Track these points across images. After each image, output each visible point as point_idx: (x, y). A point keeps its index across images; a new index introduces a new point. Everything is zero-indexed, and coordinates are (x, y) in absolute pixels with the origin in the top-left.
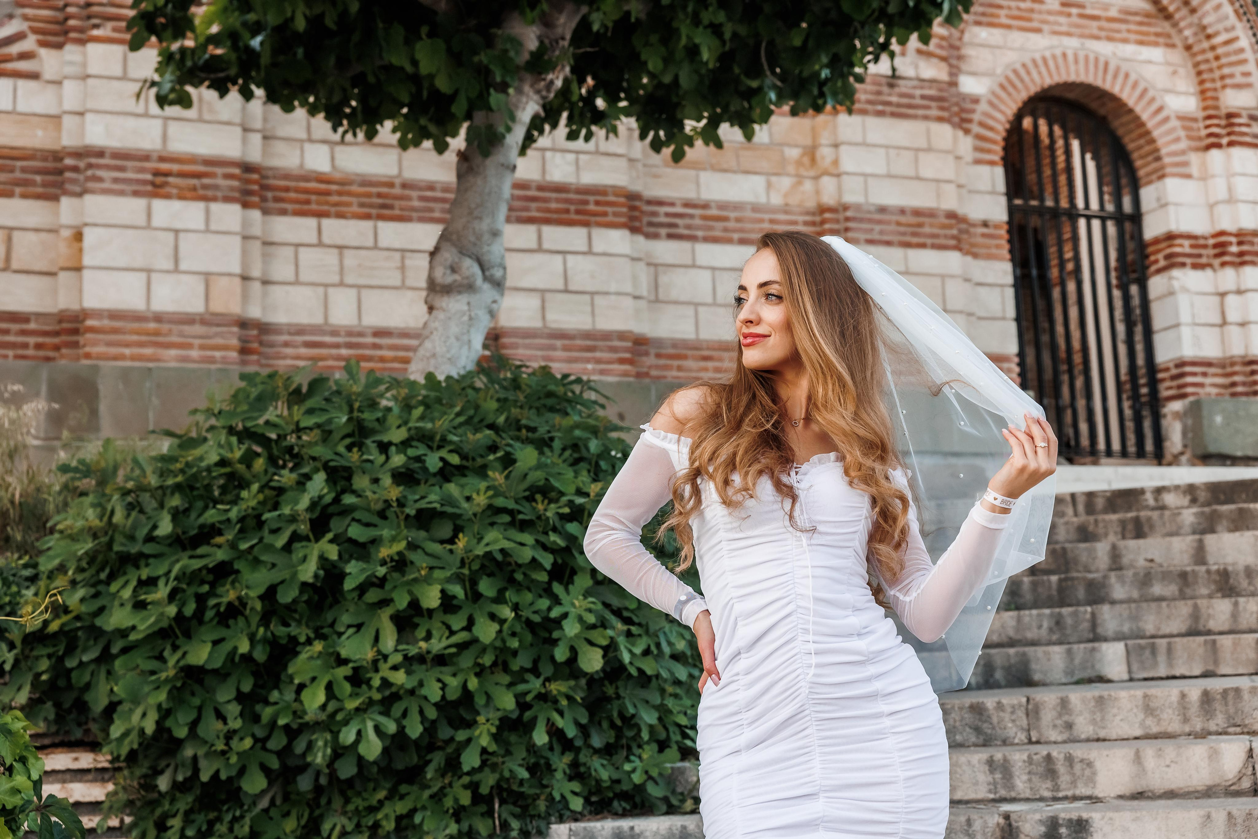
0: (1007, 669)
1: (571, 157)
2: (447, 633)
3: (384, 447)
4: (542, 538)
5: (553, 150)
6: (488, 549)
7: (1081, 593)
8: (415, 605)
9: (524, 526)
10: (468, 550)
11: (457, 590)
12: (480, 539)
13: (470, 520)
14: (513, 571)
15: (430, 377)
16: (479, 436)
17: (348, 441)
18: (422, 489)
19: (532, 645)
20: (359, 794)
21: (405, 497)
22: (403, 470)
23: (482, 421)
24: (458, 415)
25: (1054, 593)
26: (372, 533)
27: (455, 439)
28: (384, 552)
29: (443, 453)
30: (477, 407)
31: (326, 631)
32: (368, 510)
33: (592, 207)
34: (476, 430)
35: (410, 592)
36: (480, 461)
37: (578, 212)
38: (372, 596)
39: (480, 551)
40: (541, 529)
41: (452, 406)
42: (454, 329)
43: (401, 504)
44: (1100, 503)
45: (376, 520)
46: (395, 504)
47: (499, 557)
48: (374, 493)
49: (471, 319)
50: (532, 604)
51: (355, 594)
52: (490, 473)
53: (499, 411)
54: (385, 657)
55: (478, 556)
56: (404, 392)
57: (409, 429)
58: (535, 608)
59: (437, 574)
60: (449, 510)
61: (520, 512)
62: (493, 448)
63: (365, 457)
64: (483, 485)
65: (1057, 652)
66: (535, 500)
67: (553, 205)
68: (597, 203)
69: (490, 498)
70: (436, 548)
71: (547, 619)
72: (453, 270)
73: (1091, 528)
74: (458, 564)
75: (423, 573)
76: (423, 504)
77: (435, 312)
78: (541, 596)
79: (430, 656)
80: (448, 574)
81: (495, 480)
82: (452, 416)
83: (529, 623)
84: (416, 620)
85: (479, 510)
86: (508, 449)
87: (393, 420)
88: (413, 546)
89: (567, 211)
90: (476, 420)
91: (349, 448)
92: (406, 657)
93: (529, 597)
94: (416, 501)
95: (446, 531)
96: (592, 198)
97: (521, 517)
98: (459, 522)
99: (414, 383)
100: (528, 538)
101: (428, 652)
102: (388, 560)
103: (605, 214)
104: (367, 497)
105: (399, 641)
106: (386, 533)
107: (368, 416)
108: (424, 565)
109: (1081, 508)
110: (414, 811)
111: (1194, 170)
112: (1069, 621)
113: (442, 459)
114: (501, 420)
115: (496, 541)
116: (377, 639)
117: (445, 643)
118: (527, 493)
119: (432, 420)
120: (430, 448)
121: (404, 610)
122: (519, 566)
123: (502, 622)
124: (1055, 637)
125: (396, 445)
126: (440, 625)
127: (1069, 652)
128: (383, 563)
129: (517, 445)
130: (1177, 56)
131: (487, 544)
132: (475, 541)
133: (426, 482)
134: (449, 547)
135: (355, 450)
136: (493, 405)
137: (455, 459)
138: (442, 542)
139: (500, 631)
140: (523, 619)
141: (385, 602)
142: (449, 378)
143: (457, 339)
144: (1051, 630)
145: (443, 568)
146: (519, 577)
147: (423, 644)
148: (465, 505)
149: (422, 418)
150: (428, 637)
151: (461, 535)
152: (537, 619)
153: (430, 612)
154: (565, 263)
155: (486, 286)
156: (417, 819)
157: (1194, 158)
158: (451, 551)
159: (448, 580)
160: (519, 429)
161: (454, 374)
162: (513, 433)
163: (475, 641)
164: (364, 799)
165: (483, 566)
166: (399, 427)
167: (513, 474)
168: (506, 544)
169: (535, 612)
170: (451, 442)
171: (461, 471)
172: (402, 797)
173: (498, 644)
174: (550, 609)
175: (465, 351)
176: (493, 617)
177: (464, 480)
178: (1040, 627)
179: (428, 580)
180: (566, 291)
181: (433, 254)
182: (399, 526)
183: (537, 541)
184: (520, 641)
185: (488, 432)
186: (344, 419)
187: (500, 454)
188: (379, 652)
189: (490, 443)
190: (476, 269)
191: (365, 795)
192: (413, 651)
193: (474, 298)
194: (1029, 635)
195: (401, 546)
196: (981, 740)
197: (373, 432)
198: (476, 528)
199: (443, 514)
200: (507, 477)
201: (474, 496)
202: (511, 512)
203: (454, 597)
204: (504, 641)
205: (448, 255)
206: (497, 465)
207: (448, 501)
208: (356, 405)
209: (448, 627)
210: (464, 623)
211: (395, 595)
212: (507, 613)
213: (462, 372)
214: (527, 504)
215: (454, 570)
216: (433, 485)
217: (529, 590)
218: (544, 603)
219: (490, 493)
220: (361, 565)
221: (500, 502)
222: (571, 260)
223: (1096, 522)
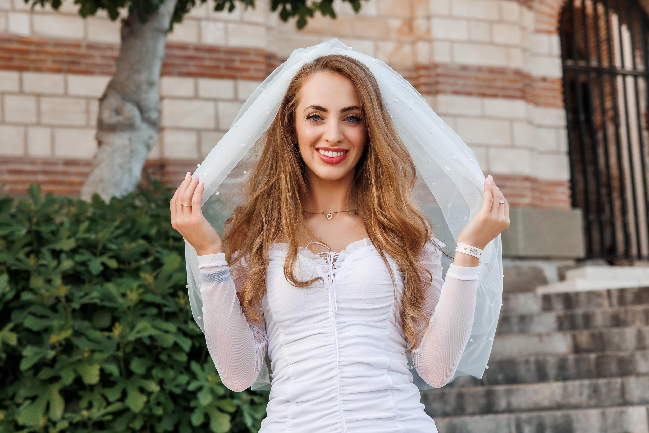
1: (221, 25)
2: (105, 404)
3: (56, 254)
4: (183, 327)
5: (208, 19)
6: (138, 335)
7: (613, 367)
8: (78, 381)
9: (169, 317)
10: (122, 336)
11: (113, 369)
12: (132, 327)
13: (124, 312)
14: (159, 353)
15: (96, 198)
16: (133, 245)
17: (27, 249)
18: (87, 287)
19: (174, 412)
21: (72, 294)
22: (71, 272)
23: (137, 233)
24: (117, 228)
25: (593, 366)
26: (44, 323)
27: (113, 246)
28: (54, 339)
29: (104, 259)
30: (134, 222)
32: (42, 304)
33: (237, 64)
34: (134, 239)
35: (75, 371)
36: (134, 265)
37: (227, 68)
38: (45, 374)
39: (132, 337)
40: (182, 319)
41: (113, 220)
42: (118, 160)
43: (69, 299)
44: (629, 297)
45: (47, 312)
46: (63, 300)
47: (148, 342)
48: (47, 291)
49: (132, 151)
50: (174, 379)
51: (31, 373)
52: (142, 275)
53: (151, 225)
54: (54, 424)
55: (130, 342)
56: (73, 210)
57: (77, 240)
58: (177, 382)
59: (98, 356)
60: (107, 304)
61: (165, 306)
62: (145, 255)
63: (42, 262)
64: (135, 284)
65: (594, 414)
66: (178, 297)
67: (208, 63)
68: (242, 61)
69: (141, 294)
70: (97, 335)
71: (186, 392)
72: (118, 112)
73: (622, 316)
74: (114, 347)
75: (86, 355)
76: (86, 300)
77: (103, 147)
78: (181, 373)
79: (90, 423)
80: (105, 355)
81: (145, 279)
82: (112, 229)
83: (172, 395)
84: (81, 393)
85: (131, 304)
86: (158, 255)
87: (64, 233)
88: (77, 333)
89: (218, 67)
90: (133, 232)
91: (28, 255)
92: (71, 424)
93: (171, 373)
94: (81, 297)
95: (105, 321)
96: (237, 58)
97: (166, 309)
98: (116, 314)
99: (82, 203)
100: (171, 327)
101: (90, 419)
102: (57, 345)
103: (247, 70)
104: (41, 295)
105: (66, 410)
106: (55, 323)
107: (45, 229)
108: (87, 348)
109: (615, 300)
112: (604, 390)
113: (103, 264)
114: (153, 232)
115: (145, 329)
116: (48, 408)
117: (103, 411)
118: (171, 291)
119: (96, 232)
120: (94, 254)
121: (70, 386)
122: (164, 349)
123: (149, 394)
124: (593, 402)
125: (67, 253)
126: (99, 397)
127: (603, 415)
128: (53, 347)
129: (165, 252)
131: (139, 332)
132: (128, 329)
133: (90, 281)
134: (107, 334)
135: (32, 256)
136: (146, 220)
137: (113, 264)
138: (102, 330)
139: (147, 402)
140: (167, 391)
141: (55, 379)
142: (114, 199)
143: (121, 167)
144: (590, 397)
145: (101, 351)
146: (164, 357)
147: (85, 413)
148: (120, 300)
149: (88, 230)
150: (90, 406)
151: (117, 325)
152: (178, 391)
153: (92, 388)
155: (144, 126)
158: (109, 338)
159: (107, 361)
160: (167, 238)
161: (118, 194)
162: (163, 242)
163: (126, 410)
165: (134, 350)
166: (69, 238)
167: (161, 276)
168: (154, 332)
169: (177, 386)
170: (110, 250)
171: (119, 272)
173: (146, 412)
174: (188, 383)
175: (126, 177)
176: (142, 390)
177: (120, 280)
178: (581, 394)
179: (89, 361)
180: (217, 130)
181: (102, 100)
182: (67, 317)
183: (180, 329)
184: (165, 410)
185: (141, 242)
186: (23, 231)
187: (150, 259)
188: (49, 420)
189: (143, 250)
190: (136, 113)
192: (77, 418)
193: (134, 135)
194: (574, 400)
195: (68, 333)
197: (48, 242)
198: (129, 318)
199: (103, 308)
200: (156, 278)
201: (128, 293)
202: (159, 306)
203: (110, 375)
204: (150, 409)
205: (114, 101)
206: (148, 268)
207: (107, 297)
208: (35, 220)
209: (106, 398)
210: (118, 396)
211: (63, 374)
212: (154, 387)
213: (125, 194)
214: (171, 299)
215: (111, 352)
216: (96, 284)
217: (172, 367)
218: (184, 379)
219: (141, 291)
220: (36, 349)
221: (149, 298)
222: (221, 106)
223: (626, 312)
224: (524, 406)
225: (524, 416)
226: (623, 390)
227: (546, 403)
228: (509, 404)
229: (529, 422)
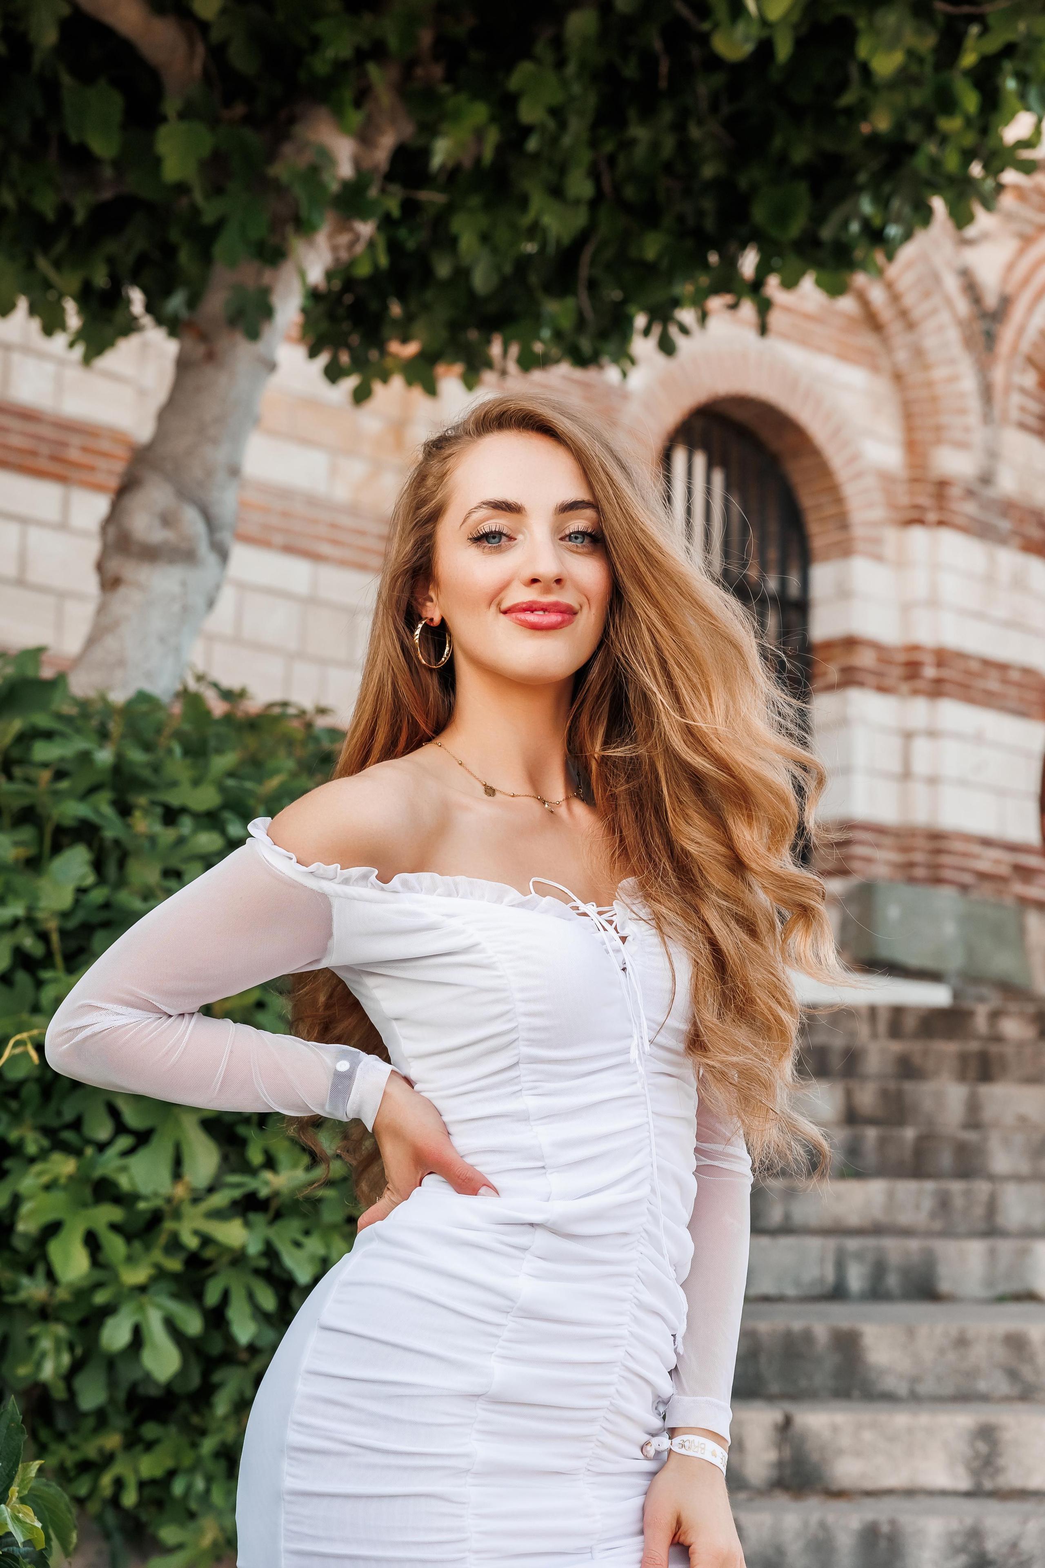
0: (906, 1272)
1: (49, 368)
5: (26, 350)
7: (946, 1159)
20: (61, 1437)
25: (907, 1154)
31: (68, 1136)
33: (74, 454)
37: (54, 458)
42: (157, 623)
44: (910, 1023)
65: (976, 1249)
67: (16, 441)
68: (85, 449)
73: (917, 1060)
77: (122, 591)
89: (34, 453)
96: (76, 440)
103: (92, 469)
109: (882, 1026)
110: (171, 1474)
111: (889, 550)
112: (958, 1202)
124: (938, 1225)
130: (882, 386)
144: (933, 1215)
150: (272, 1163)
154: (23, 537)
155: (210, 556)
156: (178, 1487)
157: (891, 535)
164: (73, 1448)
172: (149, 1446)
178: (917, 1207)
180: (21, 582)
181: (121, 490)
190: (200, 528)
191: (73, 1439)
193: (192, 575)
194: (905, 1218)
196: (1016, 1391)
205: (158, 495)
222: (35, 535)
223: (925, 1053)
224: (814, 1221)
225: (853, 1244)
226: (992, 1207)
227: (854, 1220)
228: (787, 1217)
229: (859, 1256)
